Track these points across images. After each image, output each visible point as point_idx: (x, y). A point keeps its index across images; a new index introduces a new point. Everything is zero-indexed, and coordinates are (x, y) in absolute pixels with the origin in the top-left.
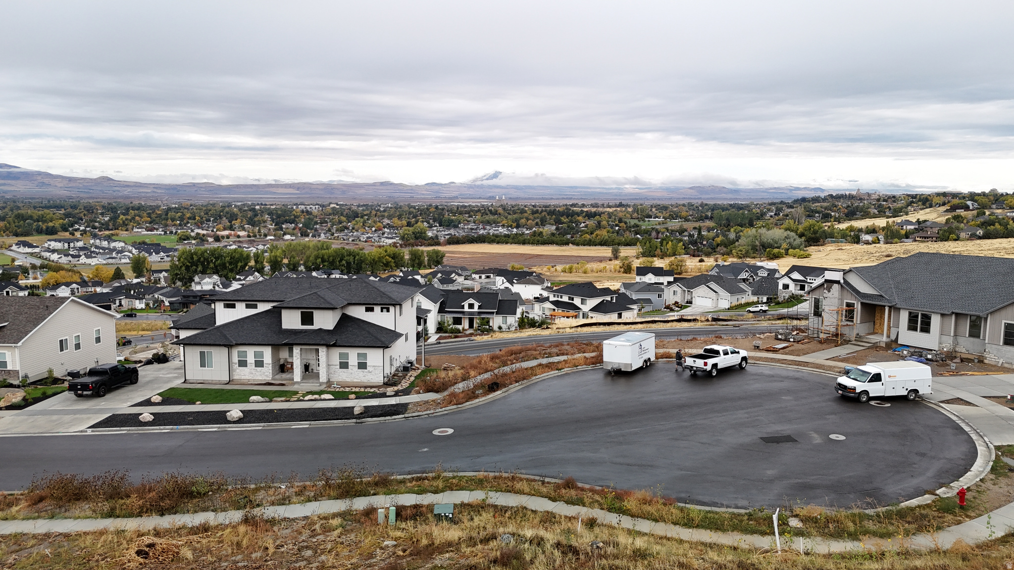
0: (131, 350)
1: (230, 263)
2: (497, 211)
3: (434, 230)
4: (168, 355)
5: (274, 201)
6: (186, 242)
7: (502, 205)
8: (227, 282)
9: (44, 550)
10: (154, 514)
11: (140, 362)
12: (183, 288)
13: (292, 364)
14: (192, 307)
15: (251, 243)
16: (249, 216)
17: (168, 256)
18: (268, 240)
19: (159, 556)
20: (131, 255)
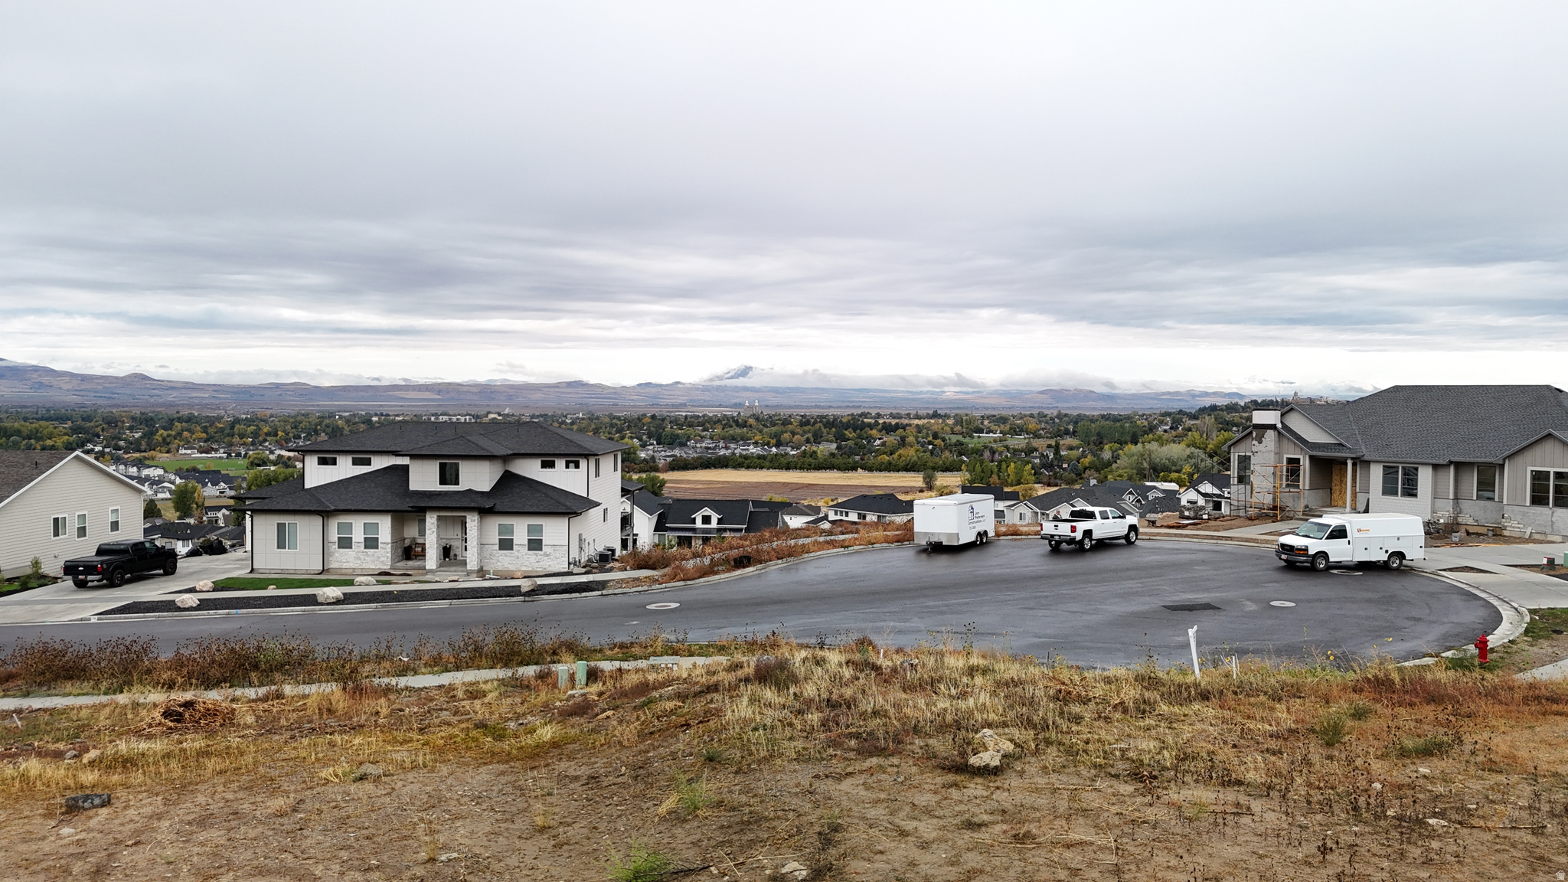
2: (746, 422)
3: (649, 450)
5: (400, 410)
6: (260, 468)
7: (754, 415)
17: (231, 489)
20: (173, 487)
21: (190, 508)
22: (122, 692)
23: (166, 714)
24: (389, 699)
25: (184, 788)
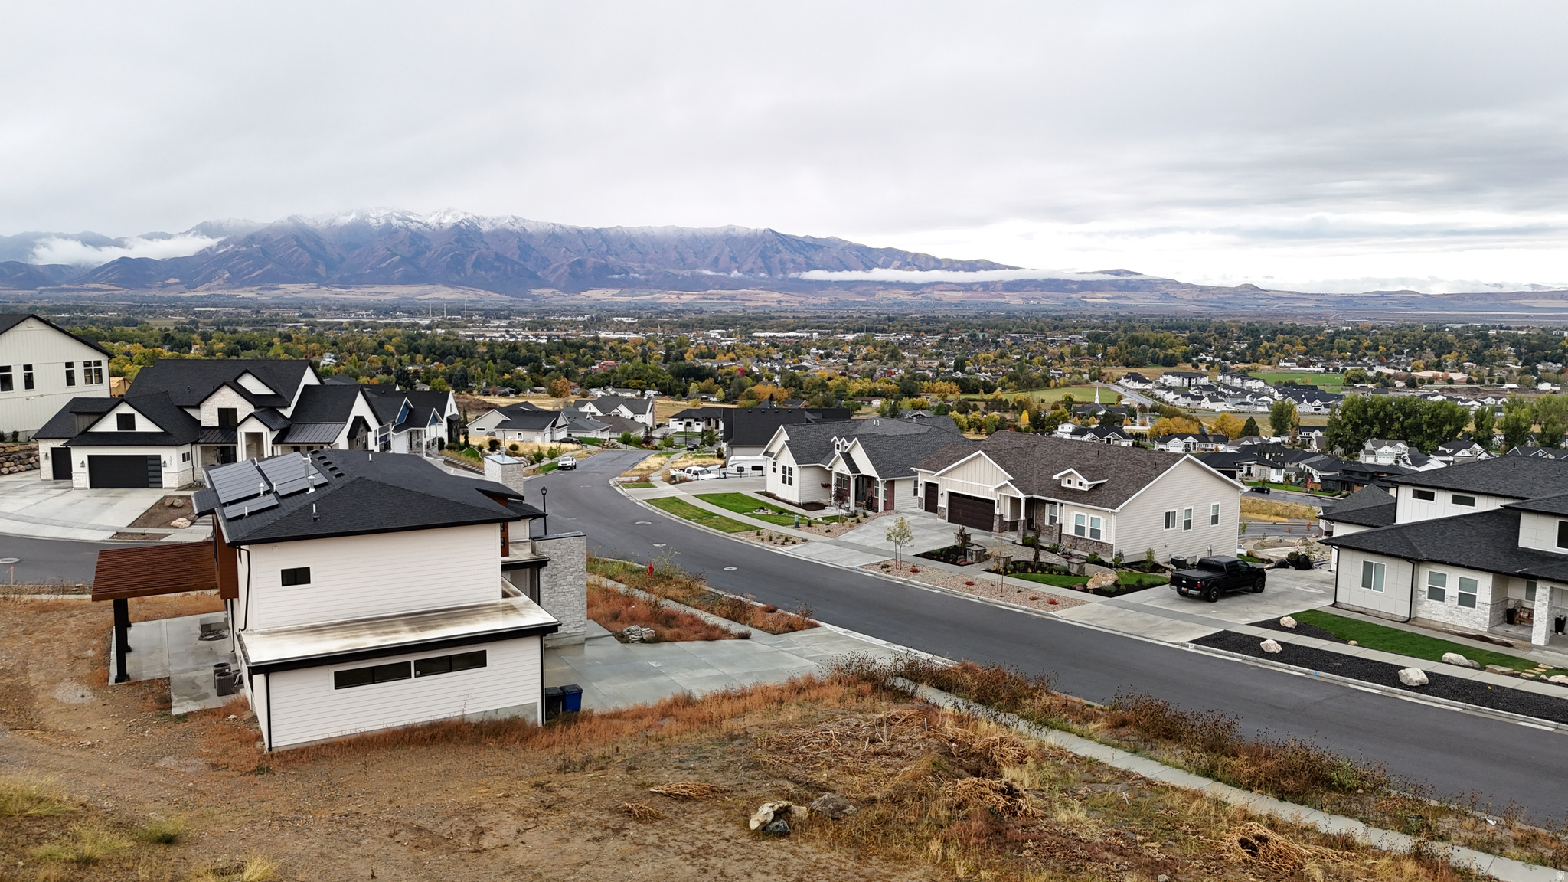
0: (1257, 541)
1: (1430, 425)
4: (1311, 559)
5: (1524, 322)
6: (1358, 386)
8: (1421, 456)
9: (1121, 792)
10: (1269, 794)
11: (1269, 561)
12: (1345, 458)
13: (1531, 612)
14: (1357, 489)
15: (1473, 393)
16: (1474, 346)
17: (1326, 406)
18: (1506, 390)
19: (1272, 859)
20: (1271, 401)
21: (1285, 426)
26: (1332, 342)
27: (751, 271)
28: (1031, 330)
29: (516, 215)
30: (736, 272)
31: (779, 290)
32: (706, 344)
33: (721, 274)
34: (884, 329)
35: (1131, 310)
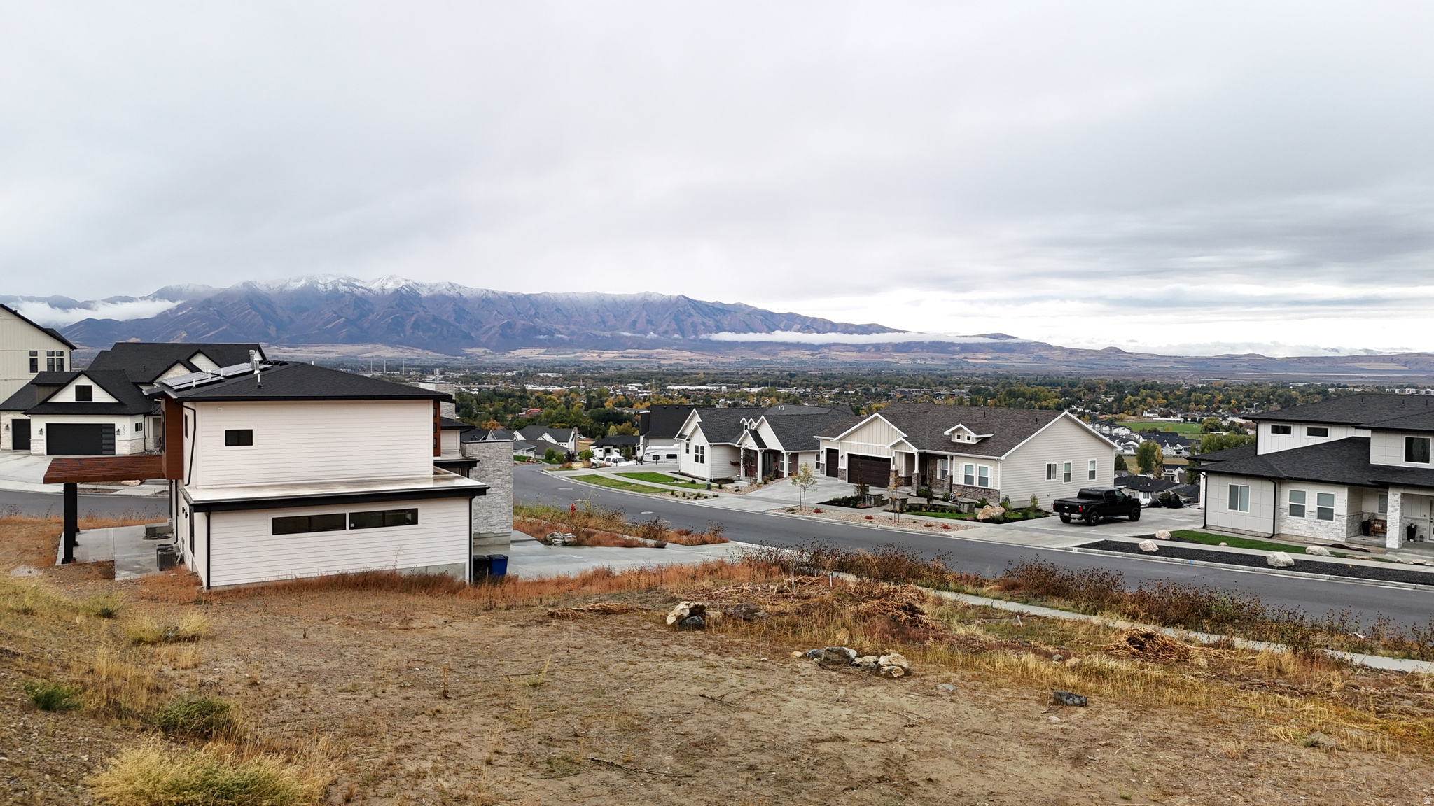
5: (1359, 381)
6: (1214, 433)
17: (1186, 449)
20: (1137, 445)
21: (1150, 465)
22: (1095, 614)
23: (1131, 640)
24: (1342, 673)
25: (1145, 709)
26: (1189, 395)
27: (666, 332)
28: (919, 385)
29: (453, 282)
30: (652, 333)
31: (690, 350)
32: (624, 395)
33: (639, 335)
34: (786, 383)
35: (1008, 369)
